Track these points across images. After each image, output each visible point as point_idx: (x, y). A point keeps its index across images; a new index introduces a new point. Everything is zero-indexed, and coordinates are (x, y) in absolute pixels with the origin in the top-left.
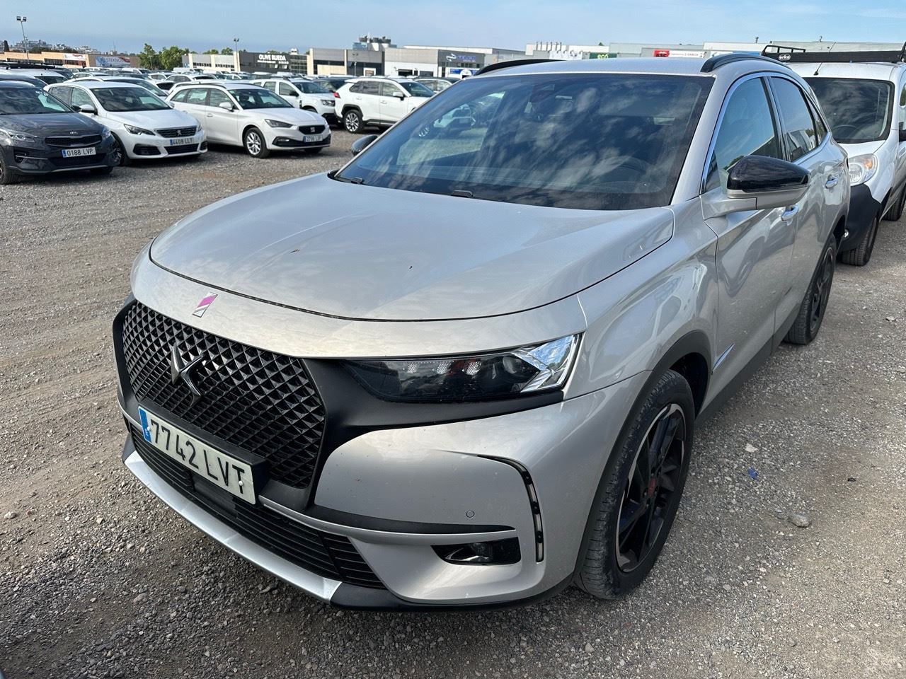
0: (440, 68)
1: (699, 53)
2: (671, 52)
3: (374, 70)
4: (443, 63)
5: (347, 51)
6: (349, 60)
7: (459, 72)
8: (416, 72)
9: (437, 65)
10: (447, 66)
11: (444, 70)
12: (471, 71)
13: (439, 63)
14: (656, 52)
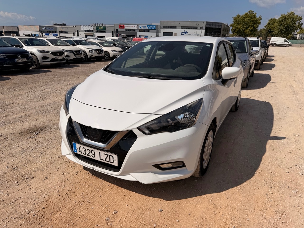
0: (41, 33)
1: (135, 26)
2: (125, 26)
3: (15, 34)
4: (41, 31)
5: (3, 27)
6: (5, 31)
7: (48, 35)
8: (32, 35)
9: (39, 32)
10: (44, 32)
11: (42, 34)
12: (53, 34)
13: (40, 31)
14: (119, 25)
